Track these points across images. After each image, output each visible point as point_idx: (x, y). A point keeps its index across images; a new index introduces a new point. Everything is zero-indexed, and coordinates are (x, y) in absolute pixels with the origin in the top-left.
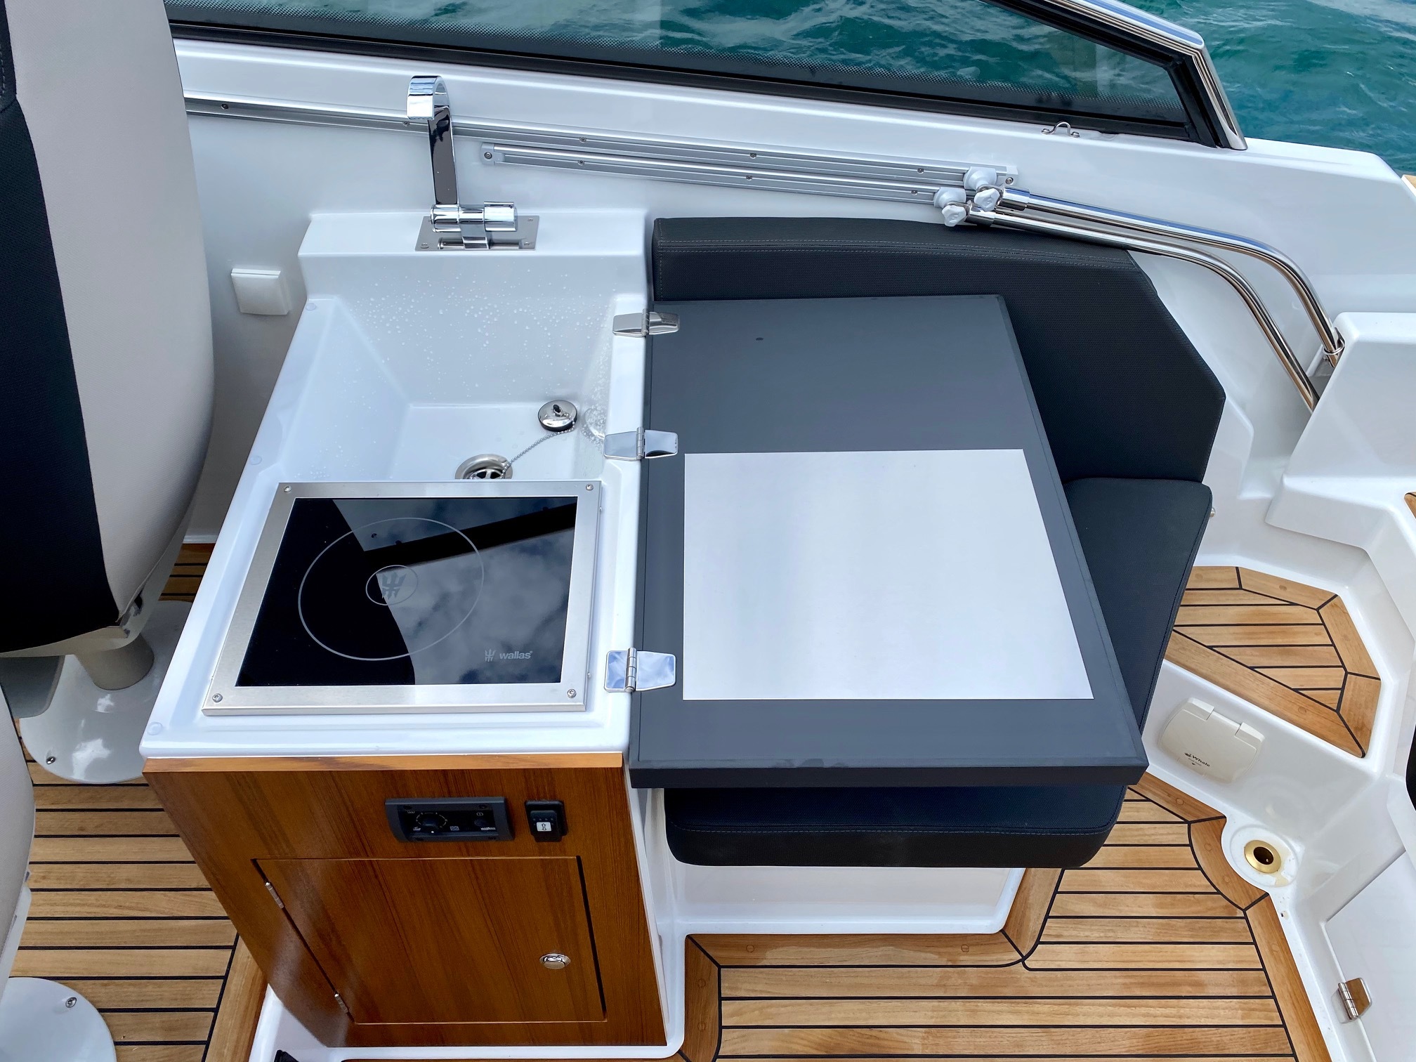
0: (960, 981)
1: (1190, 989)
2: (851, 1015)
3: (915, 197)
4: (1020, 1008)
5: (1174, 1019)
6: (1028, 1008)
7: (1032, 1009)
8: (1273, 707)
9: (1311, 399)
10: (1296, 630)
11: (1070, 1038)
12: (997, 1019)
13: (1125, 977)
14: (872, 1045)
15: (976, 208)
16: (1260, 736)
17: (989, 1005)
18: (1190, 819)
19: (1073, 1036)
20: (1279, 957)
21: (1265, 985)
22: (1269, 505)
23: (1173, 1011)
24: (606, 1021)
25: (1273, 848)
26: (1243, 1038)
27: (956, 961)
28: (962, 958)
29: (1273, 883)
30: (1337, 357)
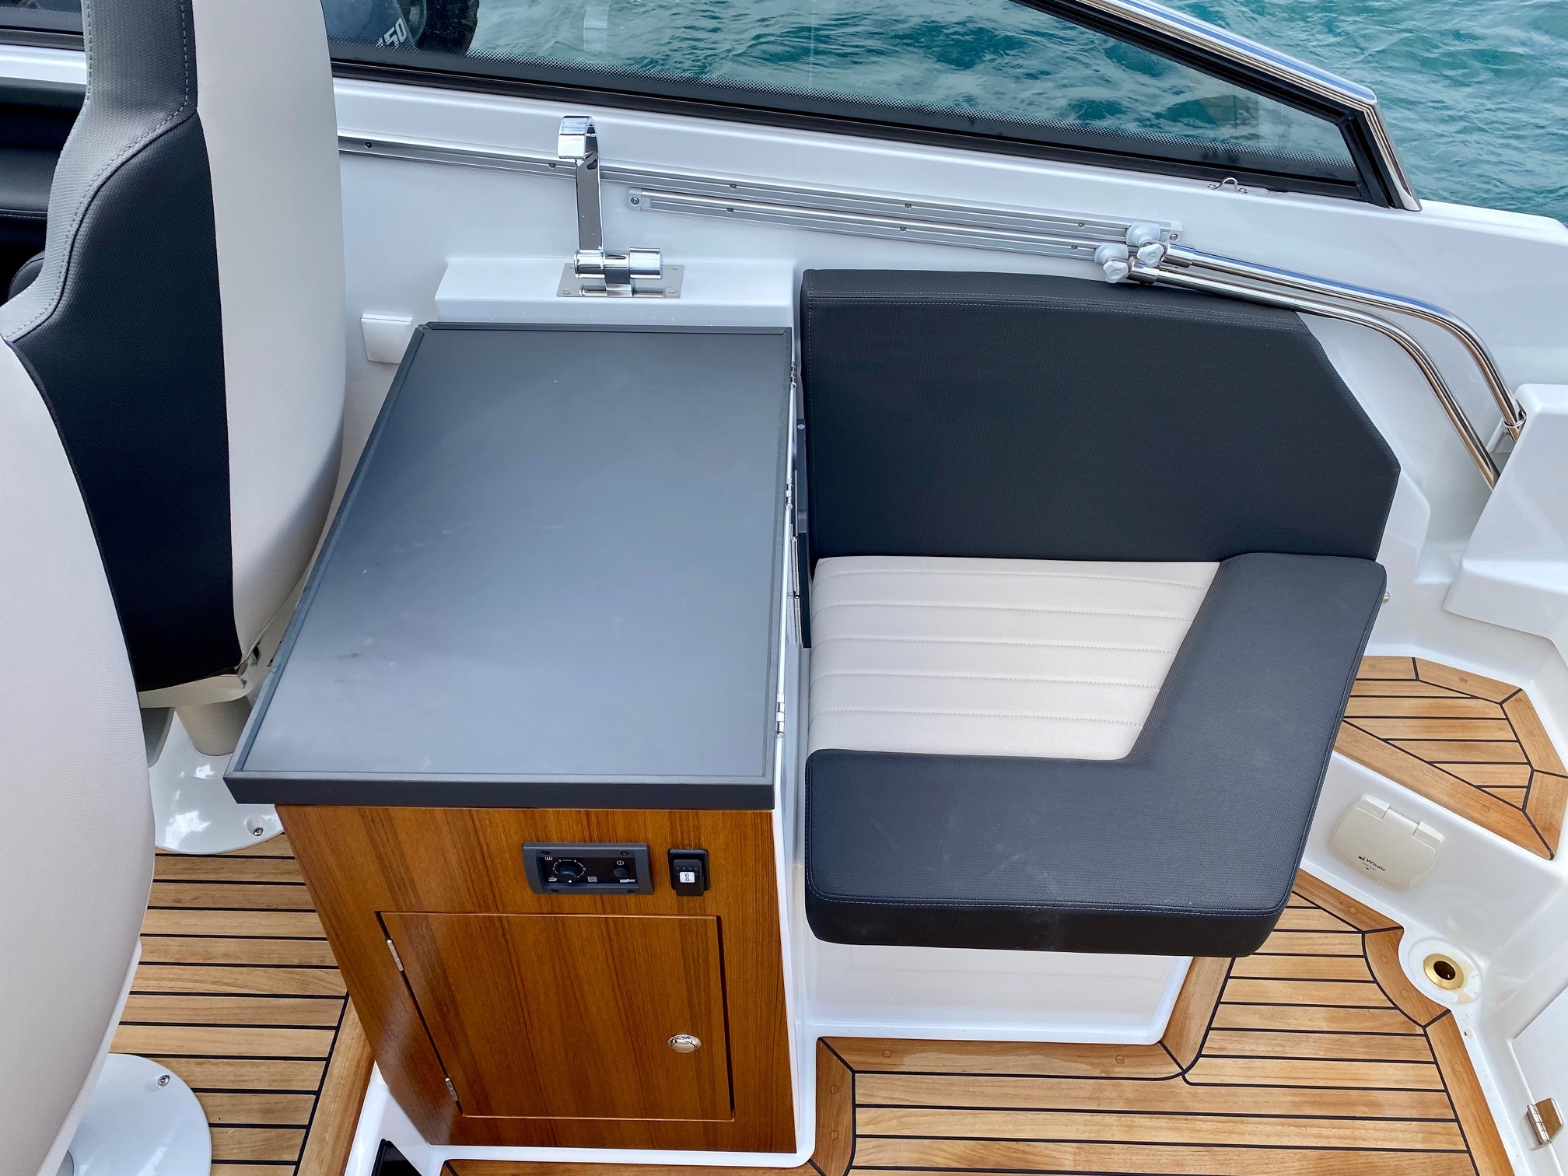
0: (1115, 1094)
1: (1365, 1109)
2: (997, 1127)
3: (1075, 253)
4: (1180, 1125)
5: (1346, 1141)
6: (1189, 1125)
7: (1193, 1126)
8: (1452, 803)
9: (1491, 476)
10: (1477, 724)
11: (1235, 1158)
12: (1156, 1136)
13: (1295, 1095)
14: (1019, 1160)
15: (1140, 264)
16: (1440, 837)
17: (1147, 1120)
18: (1364, 929)
19: (1238, 1156)
20: (1462, 1077)
21: (1447, 1107)
22: (1448, 591)
23: (1348, 1132)
24: (733, 1121)
25: (1454, 963)
26: (1424, 1163)
27: (1110, 1073)
28: (1117, 1069)
29: (1456, 1000)
30: (1518, 431)
